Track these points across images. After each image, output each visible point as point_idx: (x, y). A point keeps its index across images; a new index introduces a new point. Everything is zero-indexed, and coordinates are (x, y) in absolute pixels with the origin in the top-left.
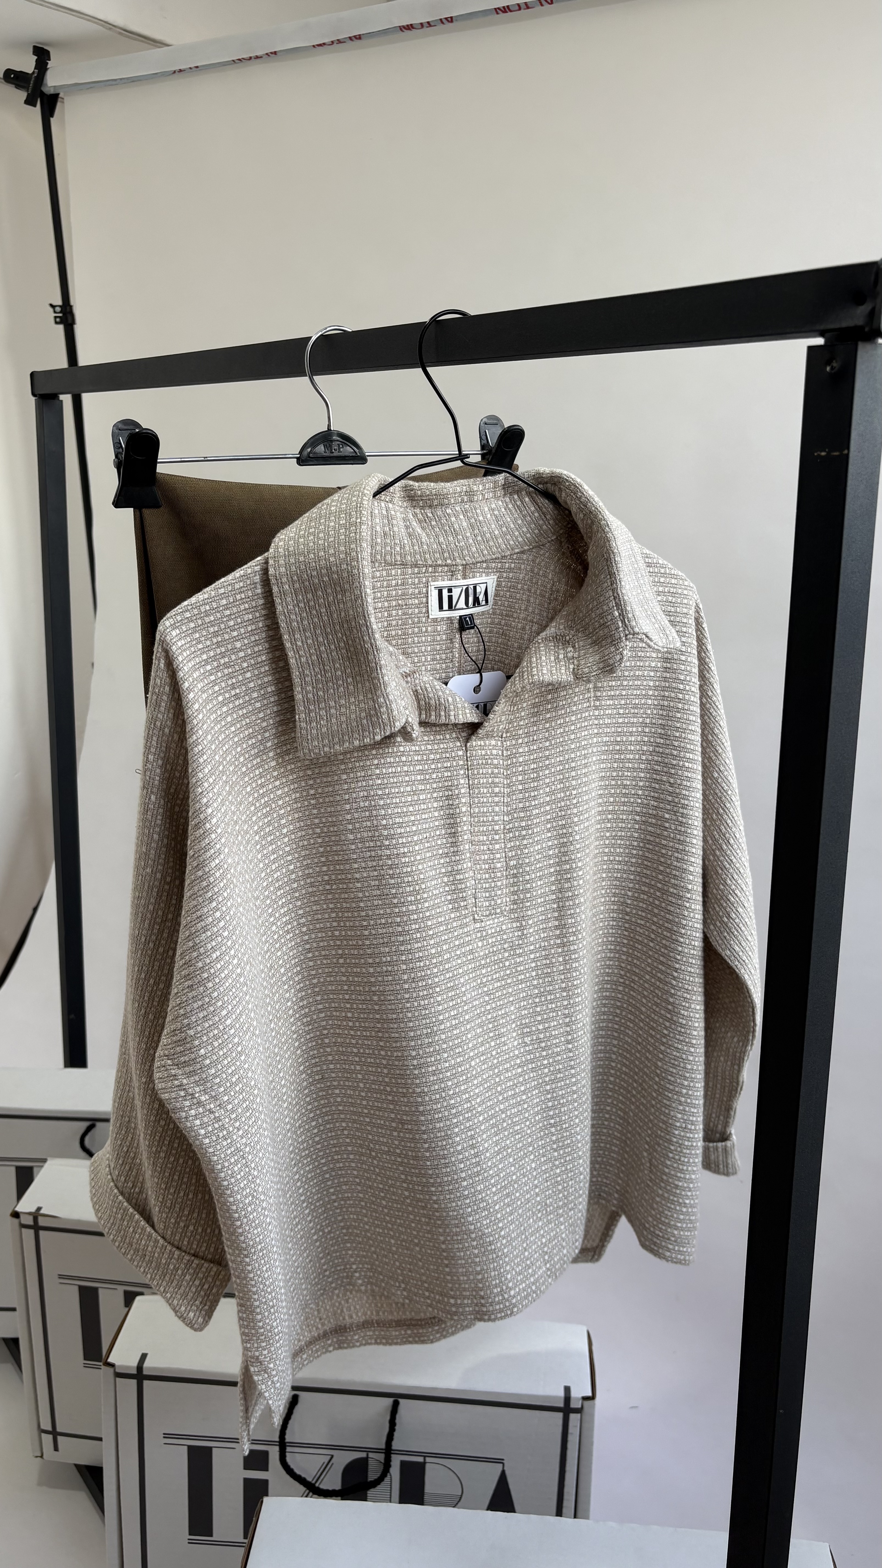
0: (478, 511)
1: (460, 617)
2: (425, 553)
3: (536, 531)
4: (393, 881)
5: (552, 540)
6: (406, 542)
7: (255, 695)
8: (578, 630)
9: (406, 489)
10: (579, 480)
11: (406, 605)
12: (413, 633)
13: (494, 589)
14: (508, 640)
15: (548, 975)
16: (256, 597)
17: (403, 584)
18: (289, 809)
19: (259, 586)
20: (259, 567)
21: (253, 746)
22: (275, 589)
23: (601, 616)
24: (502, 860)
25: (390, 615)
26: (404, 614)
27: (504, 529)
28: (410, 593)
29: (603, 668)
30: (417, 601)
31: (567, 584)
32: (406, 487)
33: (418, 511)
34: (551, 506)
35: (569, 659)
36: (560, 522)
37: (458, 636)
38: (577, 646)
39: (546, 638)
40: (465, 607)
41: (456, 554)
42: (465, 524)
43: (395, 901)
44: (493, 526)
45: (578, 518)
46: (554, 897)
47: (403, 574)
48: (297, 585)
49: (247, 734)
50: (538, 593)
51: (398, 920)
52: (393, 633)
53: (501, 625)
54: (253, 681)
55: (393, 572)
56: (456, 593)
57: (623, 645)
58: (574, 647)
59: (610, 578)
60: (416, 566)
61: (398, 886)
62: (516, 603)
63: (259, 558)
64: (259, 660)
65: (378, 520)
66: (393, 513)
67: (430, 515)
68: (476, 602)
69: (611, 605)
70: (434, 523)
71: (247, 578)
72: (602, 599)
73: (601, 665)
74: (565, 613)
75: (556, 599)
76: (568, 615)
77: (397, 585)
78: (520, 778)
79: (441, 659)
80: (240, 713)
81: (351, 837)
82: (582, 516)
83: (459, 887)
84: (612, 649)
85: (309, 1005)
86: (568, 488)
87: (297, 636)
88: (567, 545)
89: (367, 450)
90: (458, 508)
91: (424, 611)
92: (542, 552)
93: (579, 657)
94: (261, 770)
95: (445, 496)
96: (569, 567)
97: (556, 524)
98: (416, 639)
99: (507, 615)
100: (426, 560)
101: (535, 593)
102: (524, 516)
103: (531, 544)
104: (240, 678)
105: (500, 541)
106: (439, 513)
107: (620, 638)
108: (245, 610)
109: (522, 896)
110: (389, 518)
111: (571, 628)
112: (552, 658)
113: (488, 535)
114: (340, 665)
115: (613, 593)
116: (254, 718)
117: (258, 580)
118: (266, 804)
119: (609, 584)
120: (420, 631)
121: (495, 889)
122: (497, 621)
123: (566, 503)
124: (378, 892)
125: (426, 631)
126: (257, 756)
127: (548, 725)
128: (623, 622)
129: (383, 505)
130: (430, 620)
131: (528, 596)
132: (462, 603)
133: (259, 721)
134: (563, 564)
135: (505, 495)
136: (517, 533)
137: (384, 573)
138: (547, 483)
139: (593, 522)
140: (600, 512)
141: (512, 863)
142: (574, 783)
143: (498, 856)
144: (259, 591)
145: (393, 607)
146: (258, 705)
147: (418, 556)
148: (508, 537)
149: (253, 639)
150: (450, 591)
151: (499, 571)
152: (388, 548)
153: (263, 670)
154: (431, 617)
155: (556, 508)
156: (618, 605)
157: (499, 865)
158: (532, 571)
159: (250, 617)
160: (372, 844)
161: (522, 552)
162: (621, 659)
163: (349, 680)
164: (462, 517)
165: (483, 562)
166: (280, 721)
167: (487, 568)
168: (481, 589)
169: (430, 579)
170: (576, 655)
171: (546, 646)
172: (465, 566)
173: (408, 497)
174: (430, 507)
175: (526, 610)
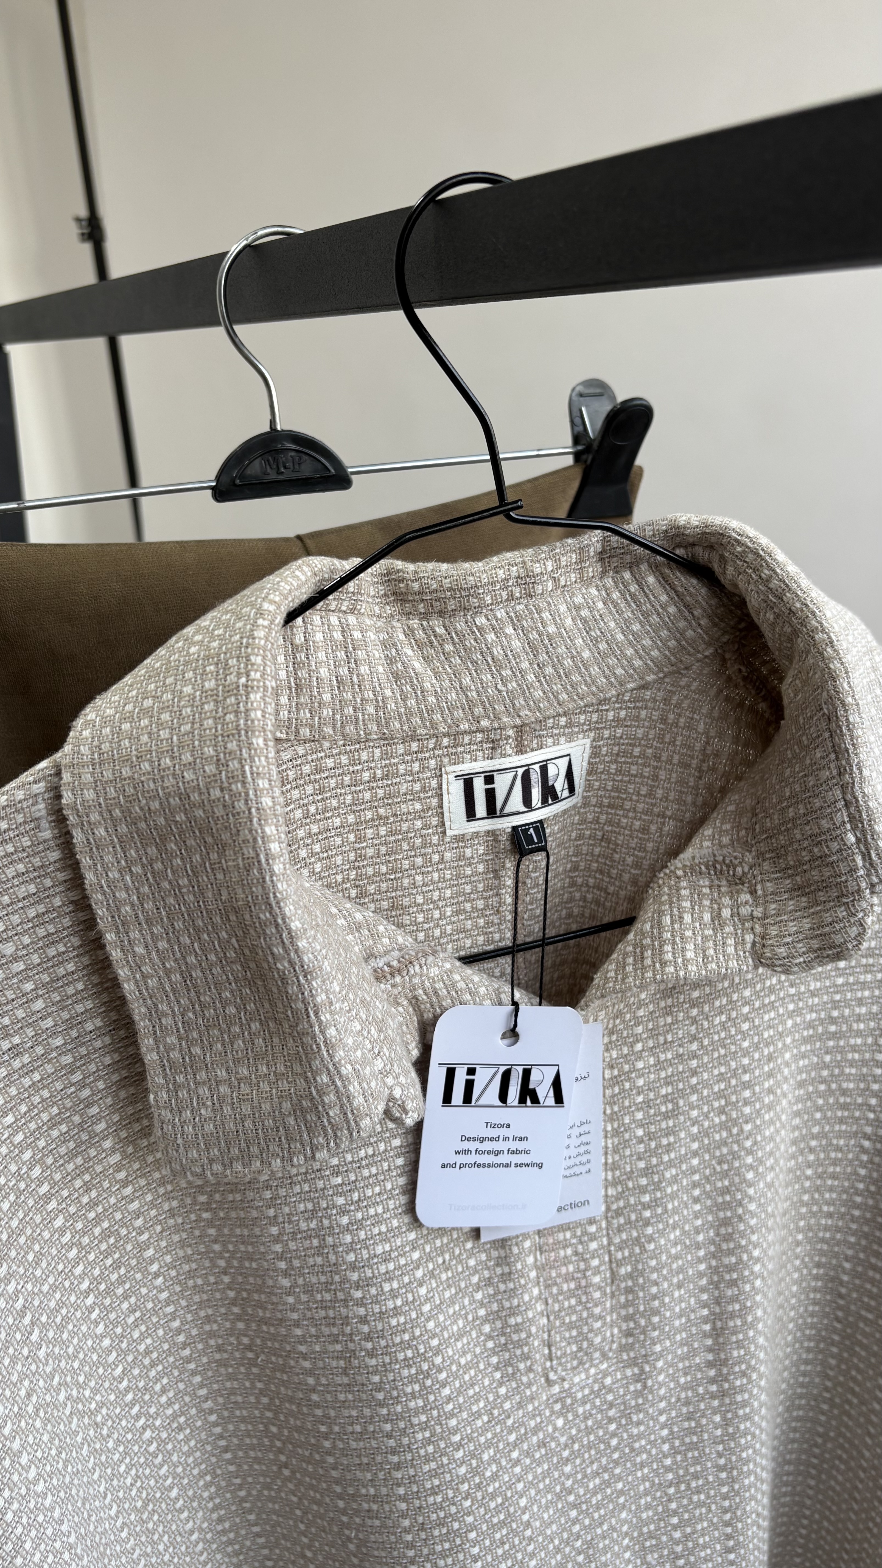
0: (546, 615)
1: (515, 828)
2: (430, 712)
3: (672, 643)
4: (373, 1362)
5: (706, 657)
6: (388, 693)
7: (59, 1041)
8: (760, 855)
9: (391, 579)
10: (764, 541)
11: (395, 815)
12: (413, 866)
13: (585, 764)
14: (614, 850)
15: (693, 1446)
16: (41, 847)
17: (386, 777)
18: (158, 1228)
19: (44, 824)
20: (42, 784)
21: (64, 1139)
22: (78, 837)
23: (816, 839)
24: (602, 1268)
25: (360, 839)
26: (391, 833)
27: (603, 646)
28: (403, 791)
29: (820, 949)
30: (418, 806)
31: (736, 740)
32: (389, 573)
33: (415, 623)
34: (704, 591)
35: (743, 921)
36: (722, 620)
37: (510, 865)
38: (760, 892)
39: (692, 868)
40: (524, 809)
41: (500, 708)
42: (516, 644)
43: (380, 1396)
44: (579, 642)
45: (765, 620)
46: (705, 1312)
47: (385, 756)
48: (123, 829)
49: (45, 1119)
50: (675, 761)
51: (388, 1427)
52: (370, 871)
53: (598, 823)
54: (49, 1014)
55: (364, 756)
56: (501, 784)
57: (864, 905)
58: (753, 892)
59: (837, 758)
60: (414, 737)
61: (385, 1369)
62: (629, 782)
63: (43, 764)
64: (61, 971)
65: (321, 655)
66: (357, 635)
67: (440, 630)
68: (549, 794)
69: (838, 819)
70: (449, 647)
71: (18, 811)
72: (817, 803)
73: (815, 944)
74: (731, 808)
75: (713, 769)
76: (739, 813)
77: (374, 779)
78: (639, 1115)
79: (474, 909)
80: (27, 1082)
81: (285, 1282)
82: (770, 616)
83: (515, 1337)
84: (842, 913)
85: (235, 1528)
86: (741, 557)
87: (135, 934)
88: (736, 667)
89: (349, 459)
90: (500, 614)
91: (435, 823)
92: (684, 682)
93: (765, 917)
94: (87, 1177)
95: (472, 591)
96: (741, 705)
97: (715, 625)
98: (419, 878)
99: (610, 806)
100: (434, 725)
101: (670, 761)
102: (646, 615)
103: (661, 671)
104: (20, 1013)
105: (595, 670)
106: (460, 625)
107: (859, 891)
108: (18, 875)
109: (643, 1322)
110: (349, 647)
111: (747, 846)
112: (707, 917)
113: (568, 662)
114: (232, 992)
115: (844, 793)
116: (59, 1085)
117: (43, 812)
118: (106, 1235)
119: (835, 772)
120: (428, 862)
121: (590, 1320)
122: (590, 817)
123: (736, 586)
124: (346, 1380)
125: (442, 860)
126: (72, 1155)
127: (695, 1012)
128: (866, 856)
129: (334, 620)
130: (448, 839)
131: (655, 768)
132: (516, 802)
133: (73, 1089)
134: (727, 699)
135: (604, 573)
136: (630, 652)
137: (344, 759)
138: (693, 545)
139: (796, 633)
140: (813, 613)
141: (623, 1271)
142: (747, 1110)
143: (595, 1262)
144: (47, 834)
145: (366, 822)
146: (68, 1059)
147: (416, 721)
148: (612, 661)
149: (41, 932)
150: (489, 780)
151: (593, 727)
152: (350, 711)
153: (70, 990)
154: (449, 833)
155: (714, 592)
156: (856, 820)
157: (597, 1279)
158: (663, 720)
159: (32, 889)
160: (327, 1296)
161: (644, 687)
162: (861, 935)
163: (253, 1026)
164: (509, 630)
165: (559, 715)
166: (120, 1080)
167: (569, 725)
168: (557, 773)
169: (446, 760)
170: (758, 912)
171: (694, 888)
172: (520, 730)
173: (394, 594)
174: (441, 613)
175: (650, 794)
